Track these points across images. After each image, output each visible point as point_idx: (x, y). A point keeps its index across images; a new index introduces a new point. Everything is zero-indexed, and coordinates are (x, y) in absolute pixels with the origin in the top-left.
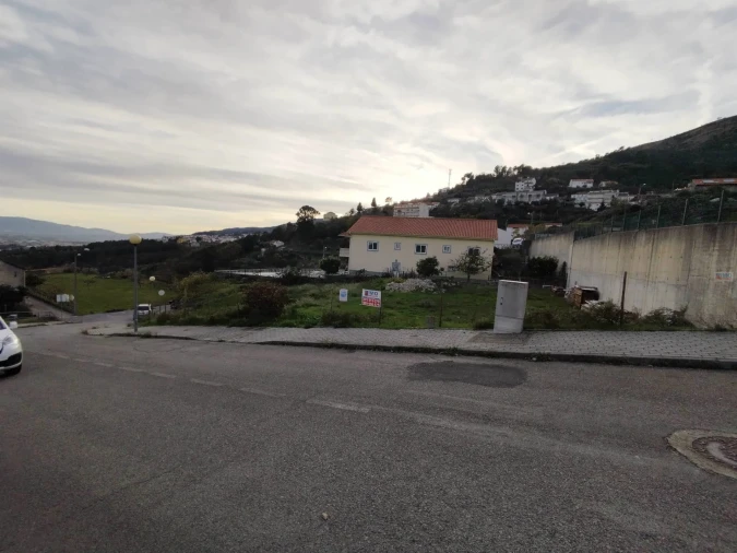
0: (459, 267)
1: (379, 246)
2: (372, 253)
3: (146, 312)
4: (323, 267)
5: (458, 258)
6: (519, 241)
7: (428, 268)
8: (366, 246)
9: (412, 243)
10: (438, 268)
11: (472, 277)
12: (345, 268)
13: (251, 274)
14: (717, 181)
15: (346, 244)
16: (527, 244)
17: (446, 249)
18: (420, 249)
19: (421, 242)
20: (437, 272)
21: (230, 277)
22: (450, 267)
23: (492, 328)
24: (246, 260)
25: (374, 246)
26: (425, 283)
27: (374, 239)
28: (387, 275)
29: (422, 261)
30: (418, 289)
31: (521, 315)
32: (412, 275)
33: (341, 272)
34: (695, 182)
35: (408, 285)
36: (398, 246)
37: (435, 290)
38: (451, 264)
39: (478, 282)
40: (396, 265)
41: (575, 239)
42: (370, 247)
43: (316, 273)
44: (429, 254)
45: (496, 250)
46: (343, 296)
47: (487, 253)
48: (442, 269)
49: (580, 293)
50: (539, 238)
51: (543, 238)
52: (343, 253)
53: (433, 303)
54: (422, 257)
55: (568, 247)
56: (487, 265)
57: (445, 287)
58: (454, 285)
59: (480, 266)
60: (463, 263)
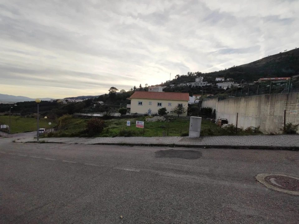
0: (175, 111)
1: (143, 103)
2: (140, 106)
3: (43, 132)
4: (120, 112)
5: (174, 108)
6: (197, 101)
7: (162, 112)
8: (138, 103)
9: (155, 102)
10: (166, 112)
11: (180, 115)
12: (129, 112)
13: (90, 115)
14: (269, 79)
15: (129, 103)
16: (201, 102)
17: (170, 104)
18: (159, 104)
19: (160, 102)
20: (166, 114)
21: (80, 116)
22: (171, 112)
23: (188, 135)
24: (87, 109)
25: (140, 103)
26: (162, 118)
27: (141, 101)
28: (146, 115)
29: (160, 109)
30: (159, 121)
31: (199, 130)
32: (156, 115)
33: (127, 114)
34: (261, 79)
35: (155, 119)
36: (150, 103)
37: (165, 121)
38: (171, 110)
39: (181, 117)
40: (150, 111)
41: (218, 101)
42: (139, 104)
43: (117, 114)
44: (163, 106)
45: (189, 105)
46: (128, 124)
47: (185, 106)
48: (168, 112)
49: (221, 121)
50: (204, 100)
51: (207, 100)
52: (128, 106)
53: (165, 126)
54: (161, 108)
55: (216, 103)
56: (186, 111)
57: (169, 119)
58: (173, 118)
59: (183, 111)
60: (176, 110)
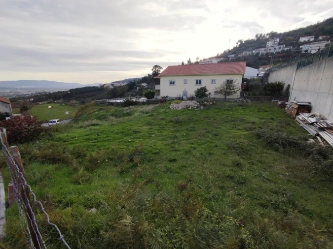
0: (221, 92)
1: (176, 83)
2: (172, 86)
4: (146, 96)
5: (219, 86)
6: (262, 74)
7: (201, 93)
8: (169, 83)
9: (192, 80)
10: (207, 93)
11: (227, 97)
15: (159, 83)
16: (267, 75)
17: (213, 82)
18: (198, 82)
19: (199, 78)
20: (206, 96)
22: (215, 92)
24: (130, 93)
25: (172, 83)
27: (172, 79)
28: (179, 99)
29: (198, 89)
30: (187, 108)
36: (185, 82)
37: (197, 107)
38: (215, 90)
39: (229, 101)
40: (185, 93)
41: (298, 69)
42: (171, 83)
43: (142, 99)
44: (203, 85)
45: (244, 80)
47: (238, 82)
48: (210, 94)
49: (296, 107)
50: (274, 71)
51: (277, 70)
52: (157, 87)
54: (199, 87)
55: (292, 74)
56: (237, 89)
57: (204, 105)
58: (211, 103)
59: (232, 91)
60: (222, 89)
